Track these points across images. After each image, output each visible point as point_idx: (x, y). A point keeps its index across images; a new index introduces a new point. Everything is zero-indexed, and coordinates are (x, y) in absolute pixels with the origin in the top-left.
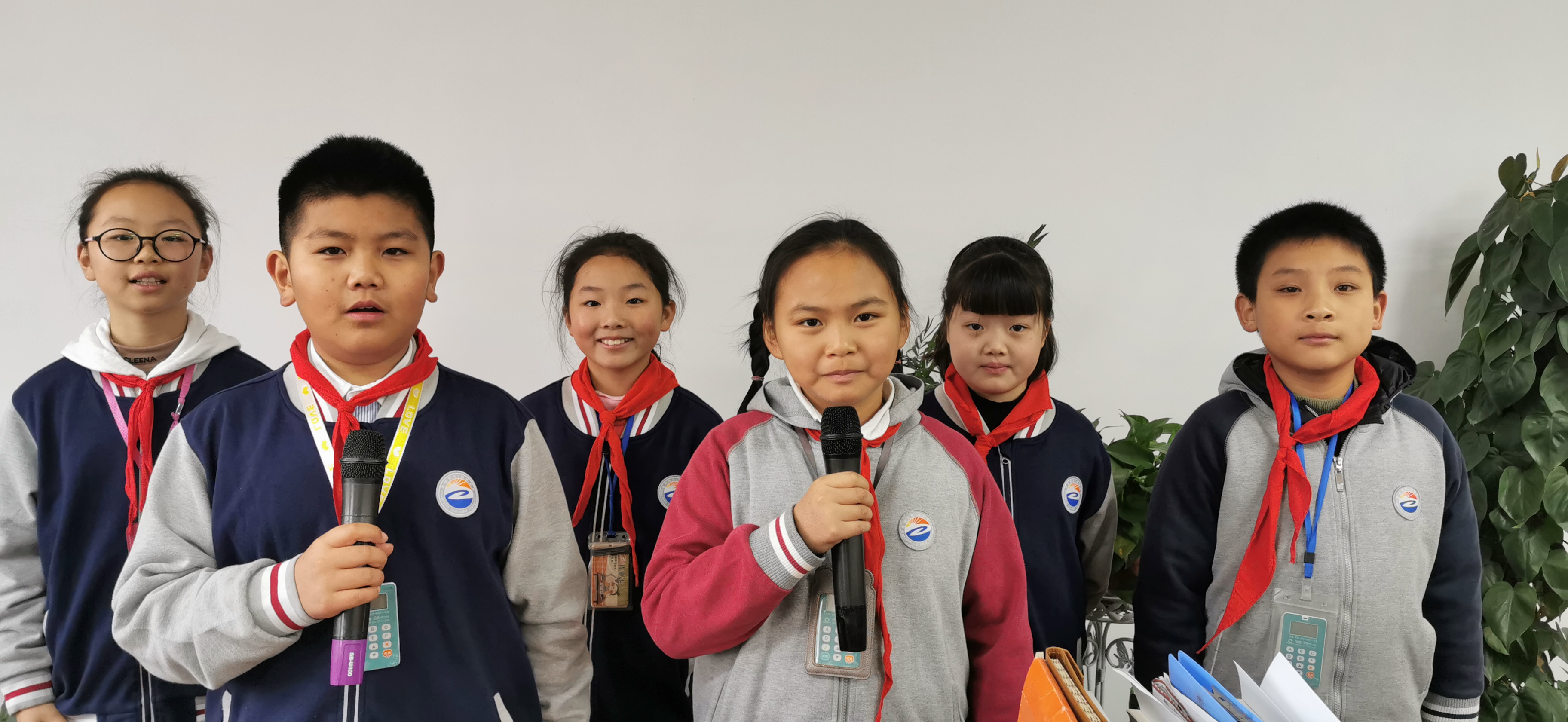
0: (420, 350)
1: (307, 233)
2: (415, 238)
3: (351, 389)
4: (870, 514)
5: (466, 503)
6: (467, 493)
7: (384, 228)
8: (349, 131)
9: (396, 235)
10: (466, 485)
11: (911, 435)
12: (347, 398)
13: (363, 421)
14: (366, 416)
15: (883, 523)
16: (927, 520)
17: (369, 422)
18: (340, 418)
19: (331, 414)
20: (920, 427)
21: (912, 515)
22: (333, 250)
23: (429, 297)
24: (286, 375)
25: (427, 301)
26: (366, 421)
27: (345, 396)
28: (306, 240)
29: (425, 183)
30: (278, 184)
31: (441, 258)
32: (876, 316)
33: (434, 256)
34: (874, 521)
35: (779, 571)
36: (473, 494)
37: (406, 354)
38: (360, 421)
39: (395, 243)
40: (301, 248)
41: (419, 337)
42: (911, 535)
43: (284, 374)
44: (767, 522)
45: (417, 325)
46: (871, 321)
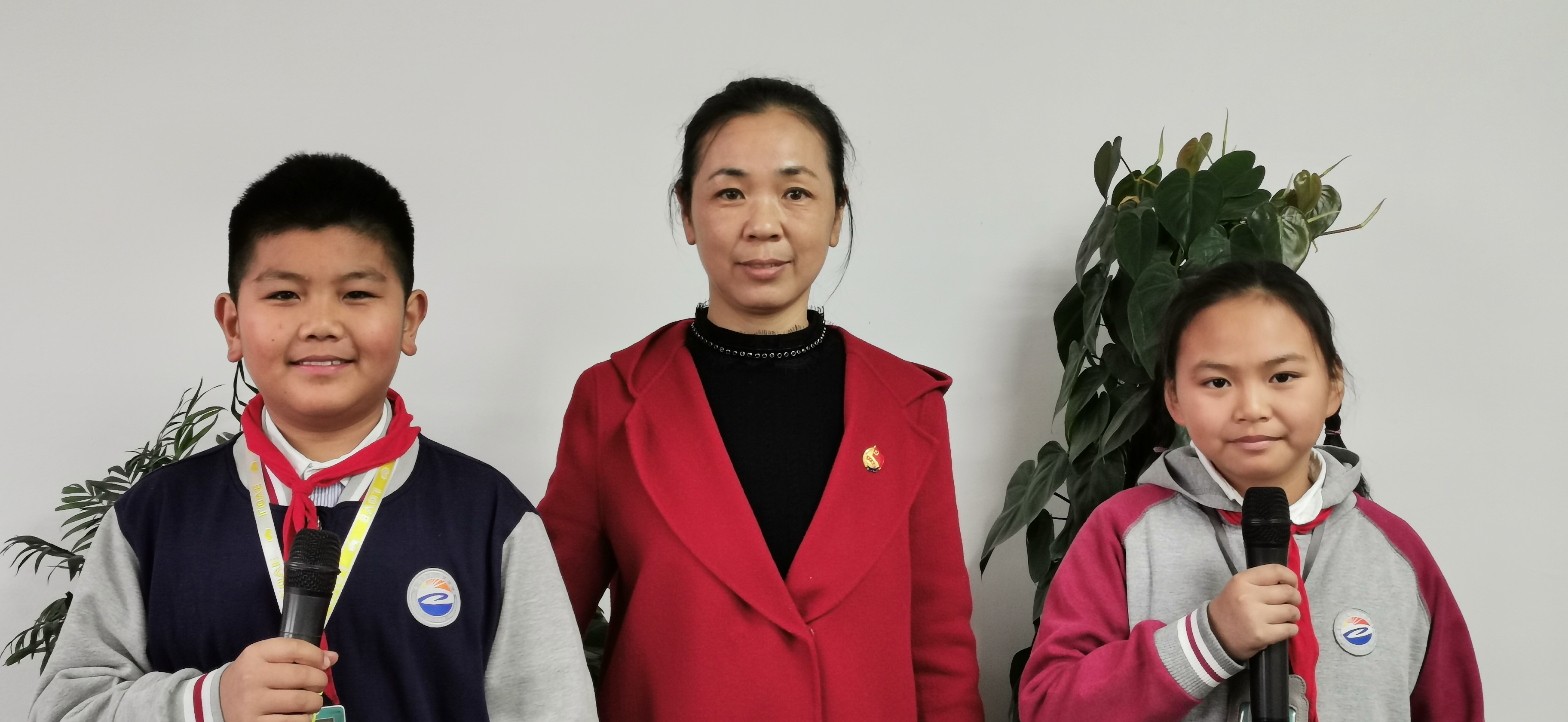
0: (397, 416)
1: (255, 275)
2: (383, 279)
3: (309, 466)
4: (1296, 612)
5: (444, 609)
6: (446, 596)
7: (347, 266)
8: (312, 149)
9: (359, 275)
10: (445, 587)
11: (1346, 520)
12: (305, 477)
13: (322, 505)
14: (326, 498)
15: (1315, 622)
16: (1368, 620)
17: (329, 506)
18: (293, 502)
19: (284, 497)
20: (1356, 511)
21: (1349, 614)
22: (286, 295)
23: (405, 348)
24: (236, 447)
25: (402, 353)
26: (326, 506)
27: (303, 475)
28: (254, 284)
29: (401, 208)
30: (228, 215)
31: (422, 299)
32: (1296, 376)
33: (413, 296)
34: (1304, 621)
35: (1188, 674)
36: (454, 598)
37: (379, 421)
38: (315, 505)
39: (360, 285)
40: (248, 291)
41: (395, 399)
42: (1349, 636)
43: (235, 446)
44: (1176, 618)
45: (389, 384)
46: (1290, 382)
